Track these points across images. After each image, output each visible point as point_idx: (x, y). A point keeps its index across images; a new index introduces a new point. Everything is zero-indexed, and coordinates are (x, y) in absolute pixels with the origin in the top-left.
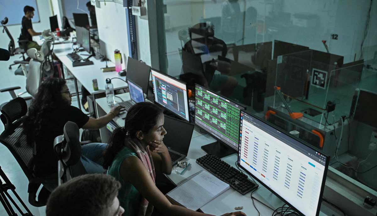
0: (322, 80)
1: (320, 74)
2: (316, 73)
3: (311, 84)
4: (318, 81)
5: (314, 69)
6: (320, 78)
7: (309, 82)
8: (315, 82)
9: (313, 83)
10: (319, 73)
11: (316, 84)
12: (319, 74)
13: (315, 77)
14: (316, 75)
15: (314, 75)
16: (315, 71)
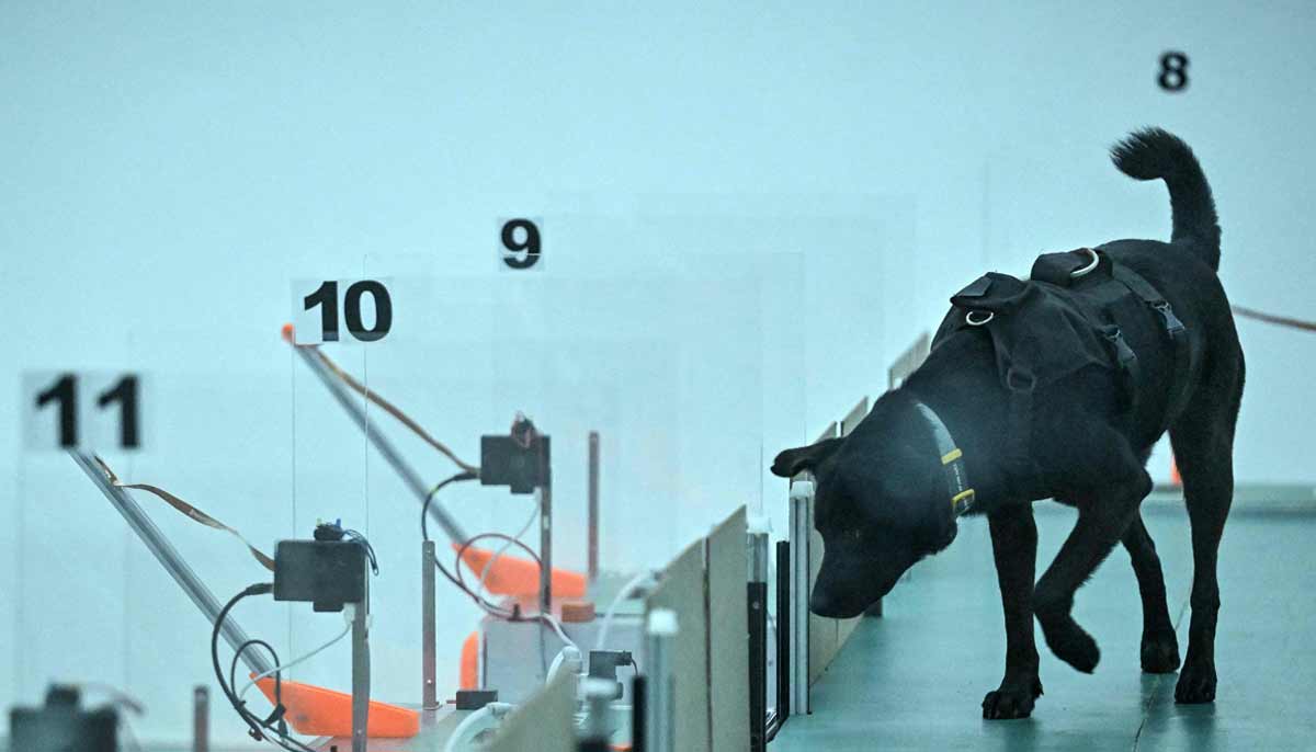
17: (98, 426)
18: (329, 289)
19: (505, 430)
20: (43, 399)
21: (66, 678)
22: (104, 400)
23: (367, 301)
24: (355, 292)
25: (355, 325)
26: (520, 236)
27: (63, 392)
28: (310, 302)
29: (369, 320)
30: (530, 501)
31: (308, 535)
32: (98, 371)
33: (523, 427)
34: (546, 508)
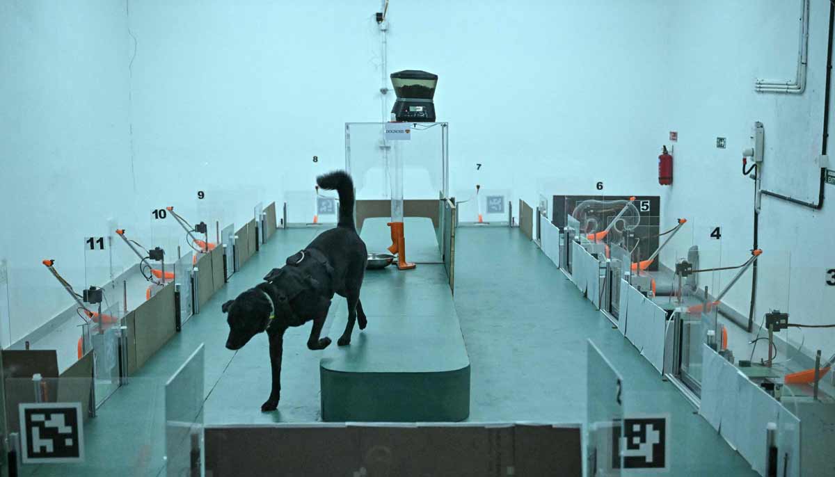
0: (66, 436)
1: (53, 416)
2: (35, 418)
3: (26, 459)
4: (49, 444)
5: (23, 407)
6: (55, 430)
7: (13, 457)
8: (36, 449)
9: (31, 454)
10: (48, 413)
11: (43, 453)
12: (48, 418)
13: (36, 430)
14: (40, 425)
15: (30, 424)
16: (29, 412)
17: (97, 245)
18: (156, 211)
19: (199, 224)
20: (88, 242)
21: (93, 285)
22: (98, 242)
23: (162, 212)
24: (160, 211)
25: (161, 217)
26: (201, 194)
27: (91, 240)
28: (153, 213)
29: (163, 215)
30: (203, 234)
31: (154, 249)
32: (97, 237)
33: (202, 223)
34: (206, 235)
